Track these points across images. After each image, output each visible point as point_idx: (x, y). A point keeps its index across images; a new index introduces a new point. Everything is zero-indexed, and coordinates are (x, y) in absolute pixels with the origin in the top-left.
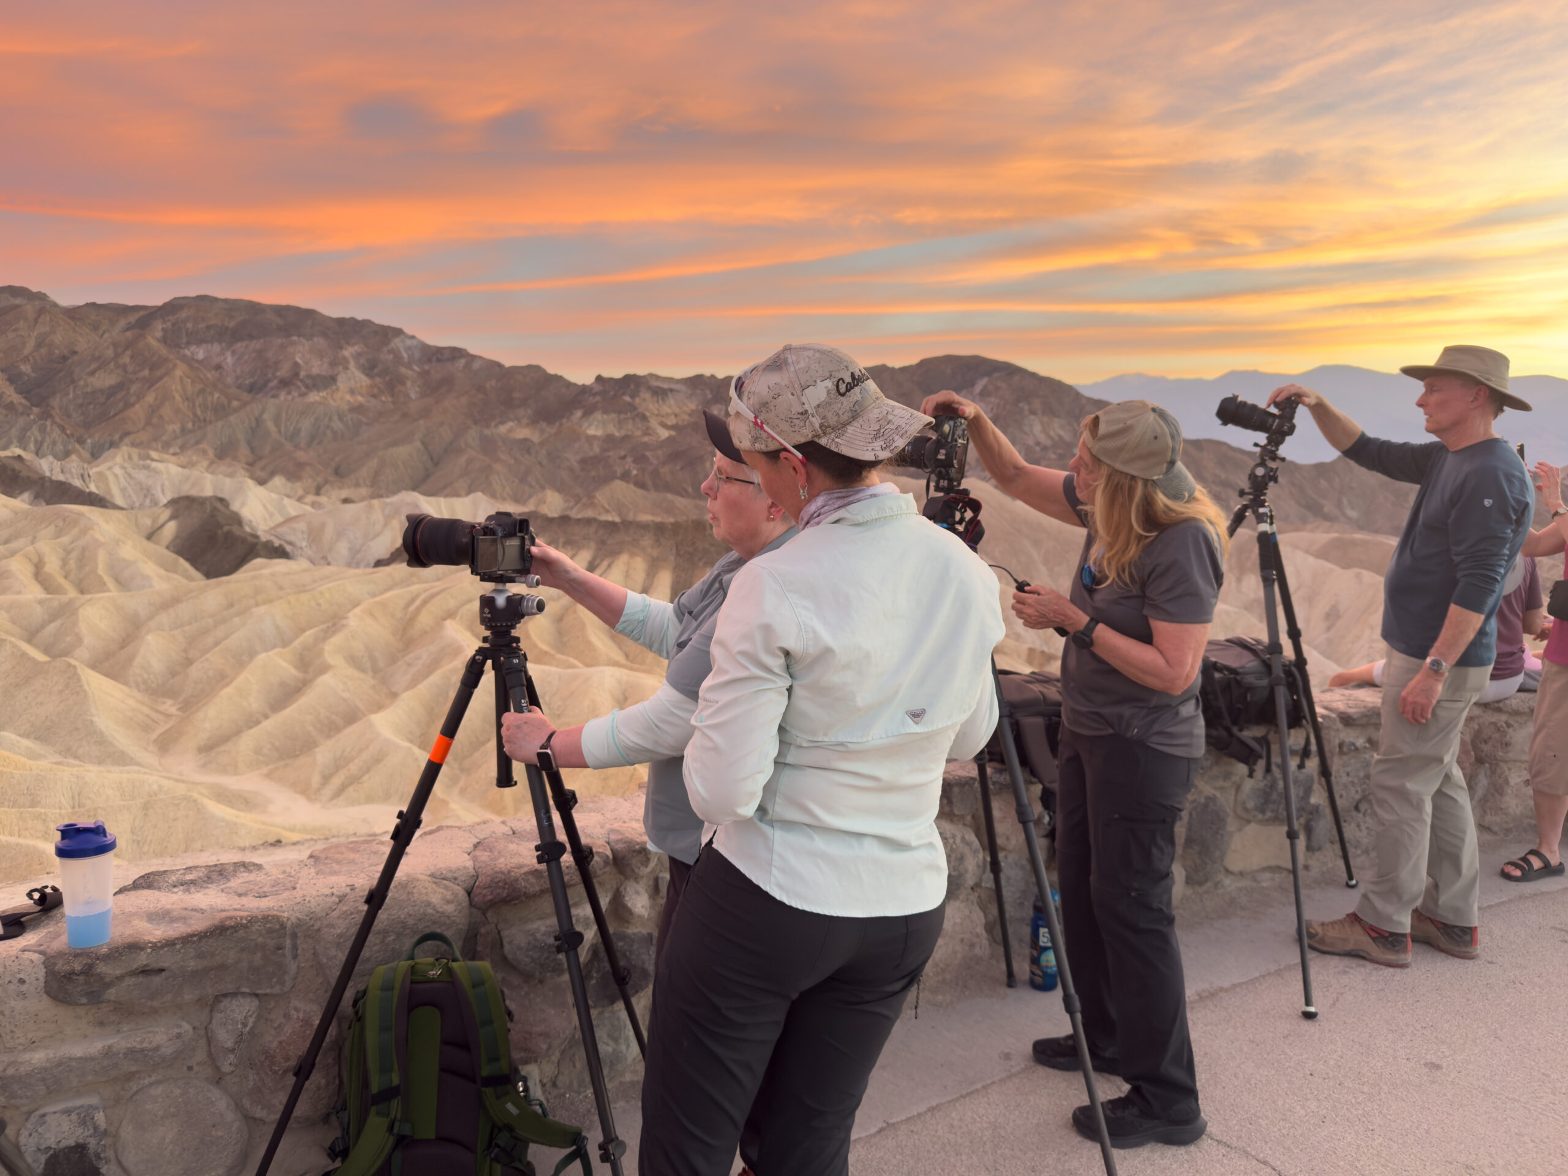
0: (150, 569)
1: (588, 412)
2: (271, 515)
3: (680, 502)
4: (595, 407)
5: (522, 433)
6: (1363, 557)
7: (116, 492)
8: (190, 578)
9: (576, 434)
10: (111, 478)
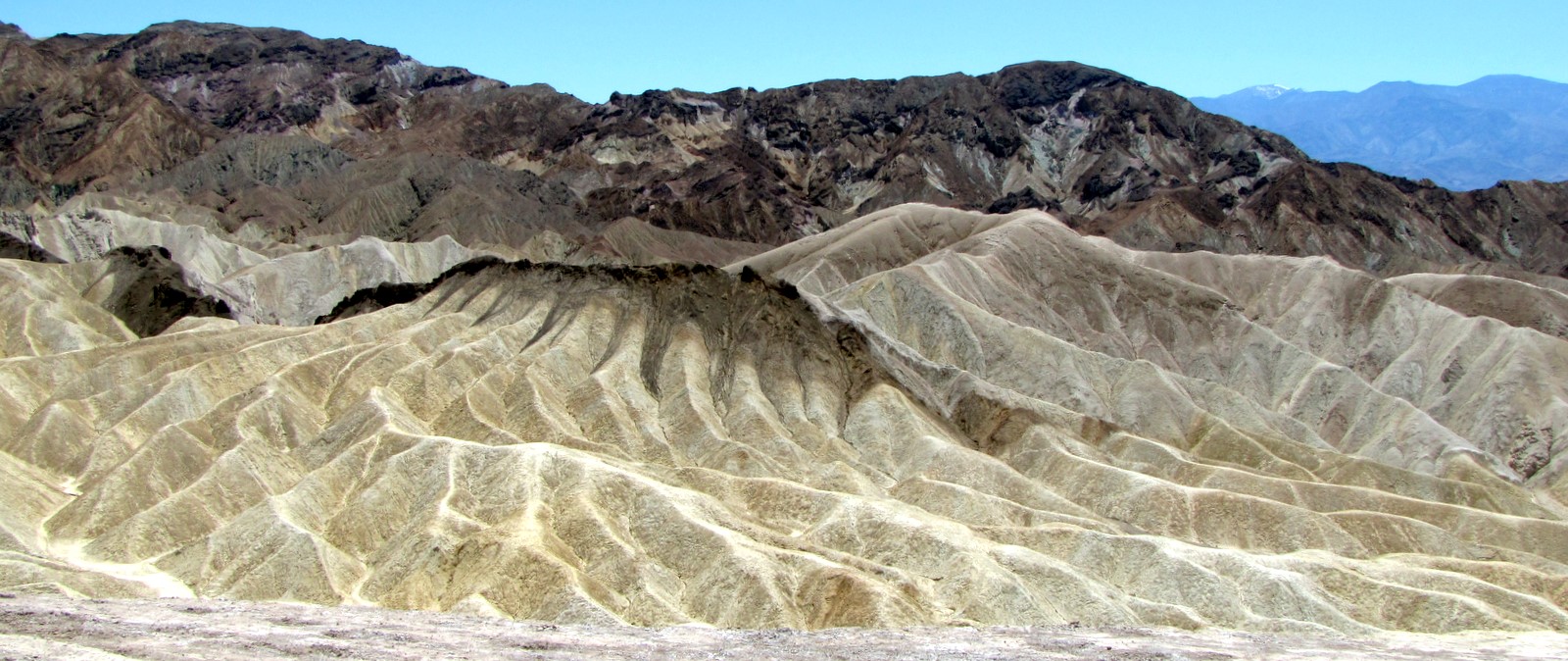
0: (79, 329)
1: (601, 137)
2: (221, 266)
4: (608, 131)
5: (523, 164)
6: (1494, 302)
7: (60, 244)
8: (123, 338)
9: (584, 165)
10: (56, 228)
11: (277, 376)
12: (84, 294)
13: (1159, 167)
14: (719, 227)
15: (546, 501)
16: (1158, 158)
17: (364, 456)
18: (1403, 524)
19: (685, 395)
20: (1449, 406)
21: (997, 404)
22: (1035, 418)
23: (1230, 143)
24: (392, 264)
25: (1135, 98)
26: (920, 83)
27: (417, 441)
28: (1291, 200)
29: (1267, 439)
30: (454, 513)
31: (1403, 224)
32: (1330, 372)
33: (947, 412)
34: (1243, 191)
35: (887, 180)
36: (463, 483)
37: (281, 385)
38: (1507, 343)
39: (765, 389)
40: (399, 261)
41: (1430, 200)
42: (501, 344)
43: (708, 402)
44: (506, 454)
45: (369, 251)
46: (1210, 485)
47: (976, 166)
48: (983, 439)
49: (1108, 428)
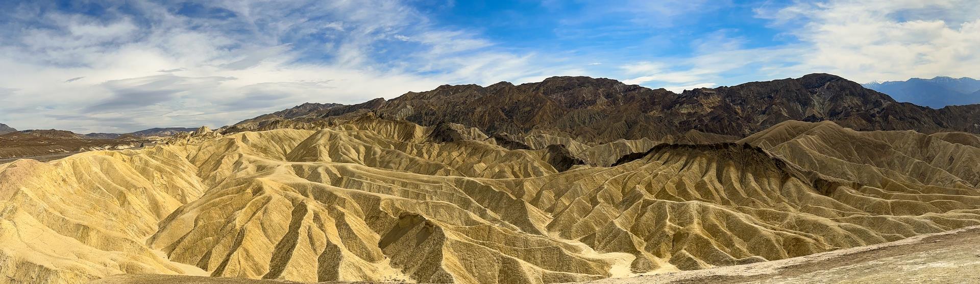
0: (542, 169)
1: (681, 104)
2: (578, 150)
3: (716, 136)
4: (684, 102)
5: (658, 114)
7: (532, 144)
8: (554, 172)
9: (677, 114)
10: (531, 140)
11: (606, 183)
12: (542, 159)
13: (853, 106)
14: (720, 131)
15: (699, 219)
16: (852, 103)
17: (638, 207)
19: (732, 184)
21: (827, 181)
23: (873, 97)
24: (630, 146)
25: (844, 85)
27: (655, 201)
28: (892, 114)
30: (671, 224)
31: (923, 120)
34: (878, 112)
35: (770, 114)
36: (672, 215)
37: (608, 185)
39: (756, 181)
40: (632, 146)
41: (929, 112)
42: (672, 170)
43: (739, 186)
44: (684, 204)
45: (622, 143)
47: (797, 108)
48: (824, 192)
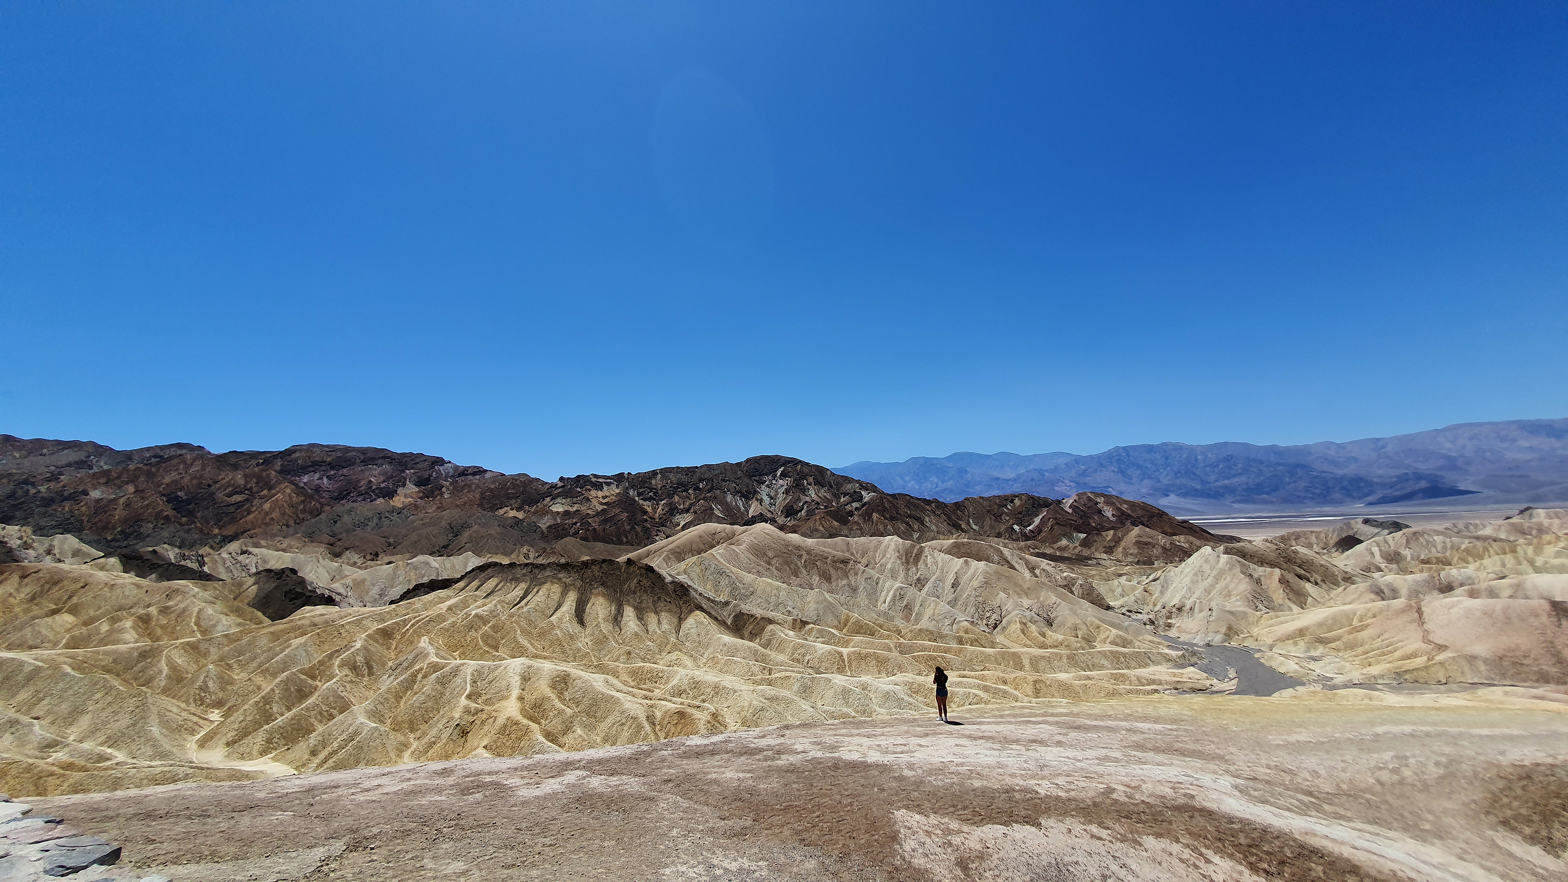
0: (230, 619)
1: (554, 498)
4: (558, 495)
5: (513, 513)
6: (968, 551)
9: (546, 512)
11: (363, 636)
13: (819, 500)
14: (615, 539)
15: (522, 690)
16: (819, 496)
17: (416, 676)
18: (942, 657)
19: (598, 625)
20: (956, 599)
21: (752, 616)
22: (770, 621)
23: (849, 487)
24: (437, 569)
25: (806, 470)
26: (709, 467)
27: (448, 664)
28: (878, 511)
29: (877, 622)
30: (469, 703)
31: (927, 519)
32: (901, 588)
33: (729, 622)
34: (857, 509)
35: (695, 512)
36: (475, 685)
37: (365, 641)
38: (977, 569)
39: (640, 618)
40: (441, 567)
41: (937, 507)
42: (499, 607)
43: (610, 627)
44: (500, 666)
45: (423, 563)
46: (853, 647)
47: (736, 502)
48: (746, 634)
49: (804, 623)
